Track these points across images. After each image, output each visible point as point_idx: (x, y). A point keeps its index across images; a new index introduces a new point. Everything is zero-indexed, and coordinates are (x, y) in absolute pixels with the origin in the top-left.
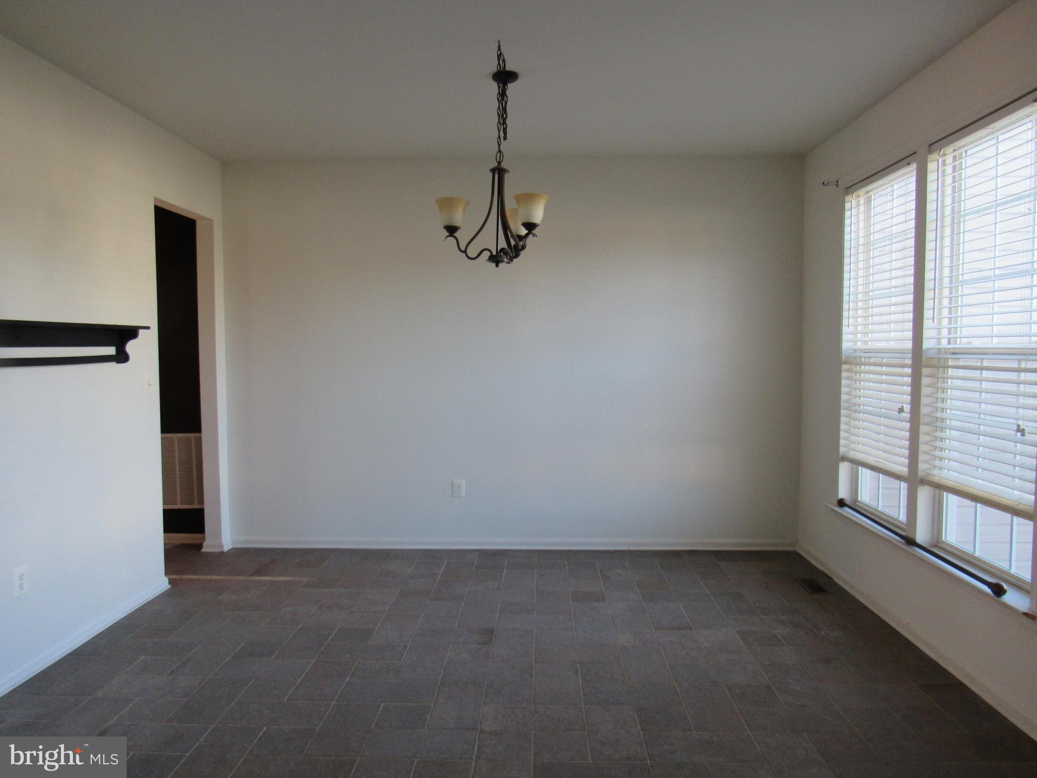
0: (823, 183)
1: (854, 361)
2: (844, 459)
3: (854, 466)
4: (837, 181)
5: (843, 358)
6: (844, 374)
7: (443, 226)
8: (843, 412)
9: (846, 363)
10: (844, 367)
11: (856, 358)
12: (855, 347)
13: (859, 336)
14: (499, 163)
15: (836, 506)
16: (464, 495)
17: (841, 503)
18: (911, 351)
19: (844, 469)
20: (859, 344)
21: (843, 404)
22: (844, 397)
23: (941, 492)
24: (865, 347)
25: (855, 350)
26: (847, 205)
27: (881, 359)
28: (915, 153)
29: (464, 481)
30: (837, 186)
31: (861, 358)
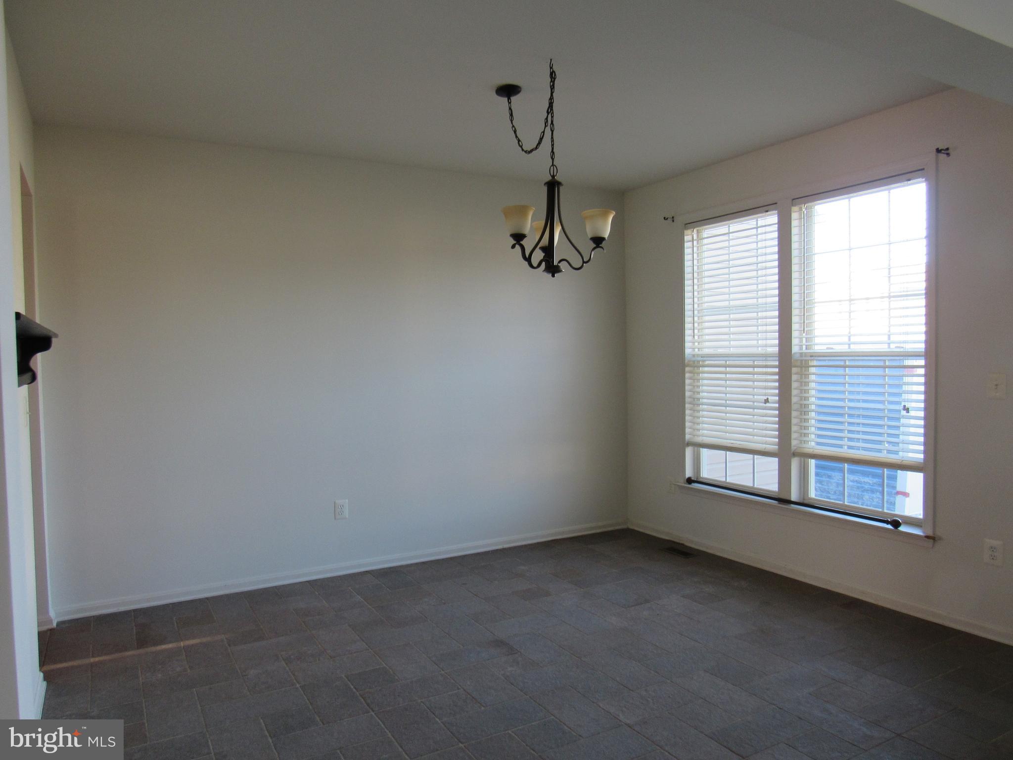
0: (665, 218)
1: (696, 364)
2: (689, 444)
3: (696, 448)
4: (673, 217)
5: (686, 362)
6: (687, 375)
7: (509, 235)
8: (687, 406)
9: (688, 366)
10: (687, 369)
11: (694, 361)
12: (694, 353)
13: (696, 344)
14: (553, 176)
15: (686, 484)
16: (347, 516)
17: (690, 481)
18: (777, 355)
19: (689, 452)
20: (696, 350)
21: (687, 400)
22: (687, 394)
23: (806, 459)
24: (700, 353)
25: (694, 356)
26: (686, 238)
27: (724, 362)
28: (776, 203)
29: (347, 500)
30: (673, 221)
31: (698, 362)
